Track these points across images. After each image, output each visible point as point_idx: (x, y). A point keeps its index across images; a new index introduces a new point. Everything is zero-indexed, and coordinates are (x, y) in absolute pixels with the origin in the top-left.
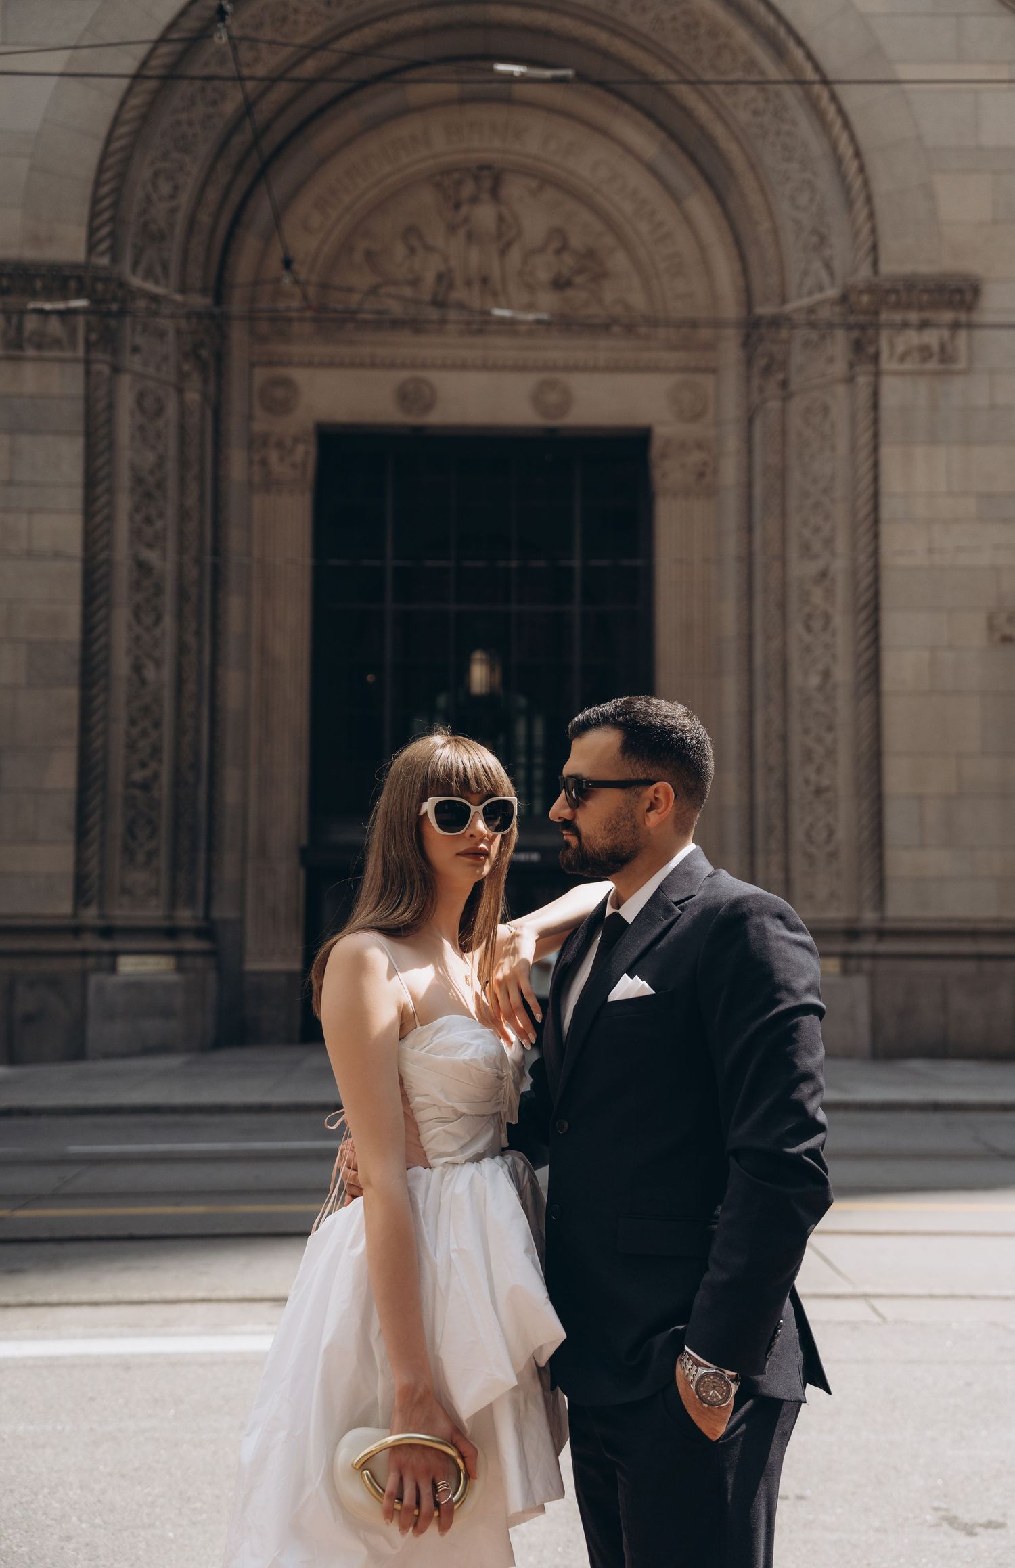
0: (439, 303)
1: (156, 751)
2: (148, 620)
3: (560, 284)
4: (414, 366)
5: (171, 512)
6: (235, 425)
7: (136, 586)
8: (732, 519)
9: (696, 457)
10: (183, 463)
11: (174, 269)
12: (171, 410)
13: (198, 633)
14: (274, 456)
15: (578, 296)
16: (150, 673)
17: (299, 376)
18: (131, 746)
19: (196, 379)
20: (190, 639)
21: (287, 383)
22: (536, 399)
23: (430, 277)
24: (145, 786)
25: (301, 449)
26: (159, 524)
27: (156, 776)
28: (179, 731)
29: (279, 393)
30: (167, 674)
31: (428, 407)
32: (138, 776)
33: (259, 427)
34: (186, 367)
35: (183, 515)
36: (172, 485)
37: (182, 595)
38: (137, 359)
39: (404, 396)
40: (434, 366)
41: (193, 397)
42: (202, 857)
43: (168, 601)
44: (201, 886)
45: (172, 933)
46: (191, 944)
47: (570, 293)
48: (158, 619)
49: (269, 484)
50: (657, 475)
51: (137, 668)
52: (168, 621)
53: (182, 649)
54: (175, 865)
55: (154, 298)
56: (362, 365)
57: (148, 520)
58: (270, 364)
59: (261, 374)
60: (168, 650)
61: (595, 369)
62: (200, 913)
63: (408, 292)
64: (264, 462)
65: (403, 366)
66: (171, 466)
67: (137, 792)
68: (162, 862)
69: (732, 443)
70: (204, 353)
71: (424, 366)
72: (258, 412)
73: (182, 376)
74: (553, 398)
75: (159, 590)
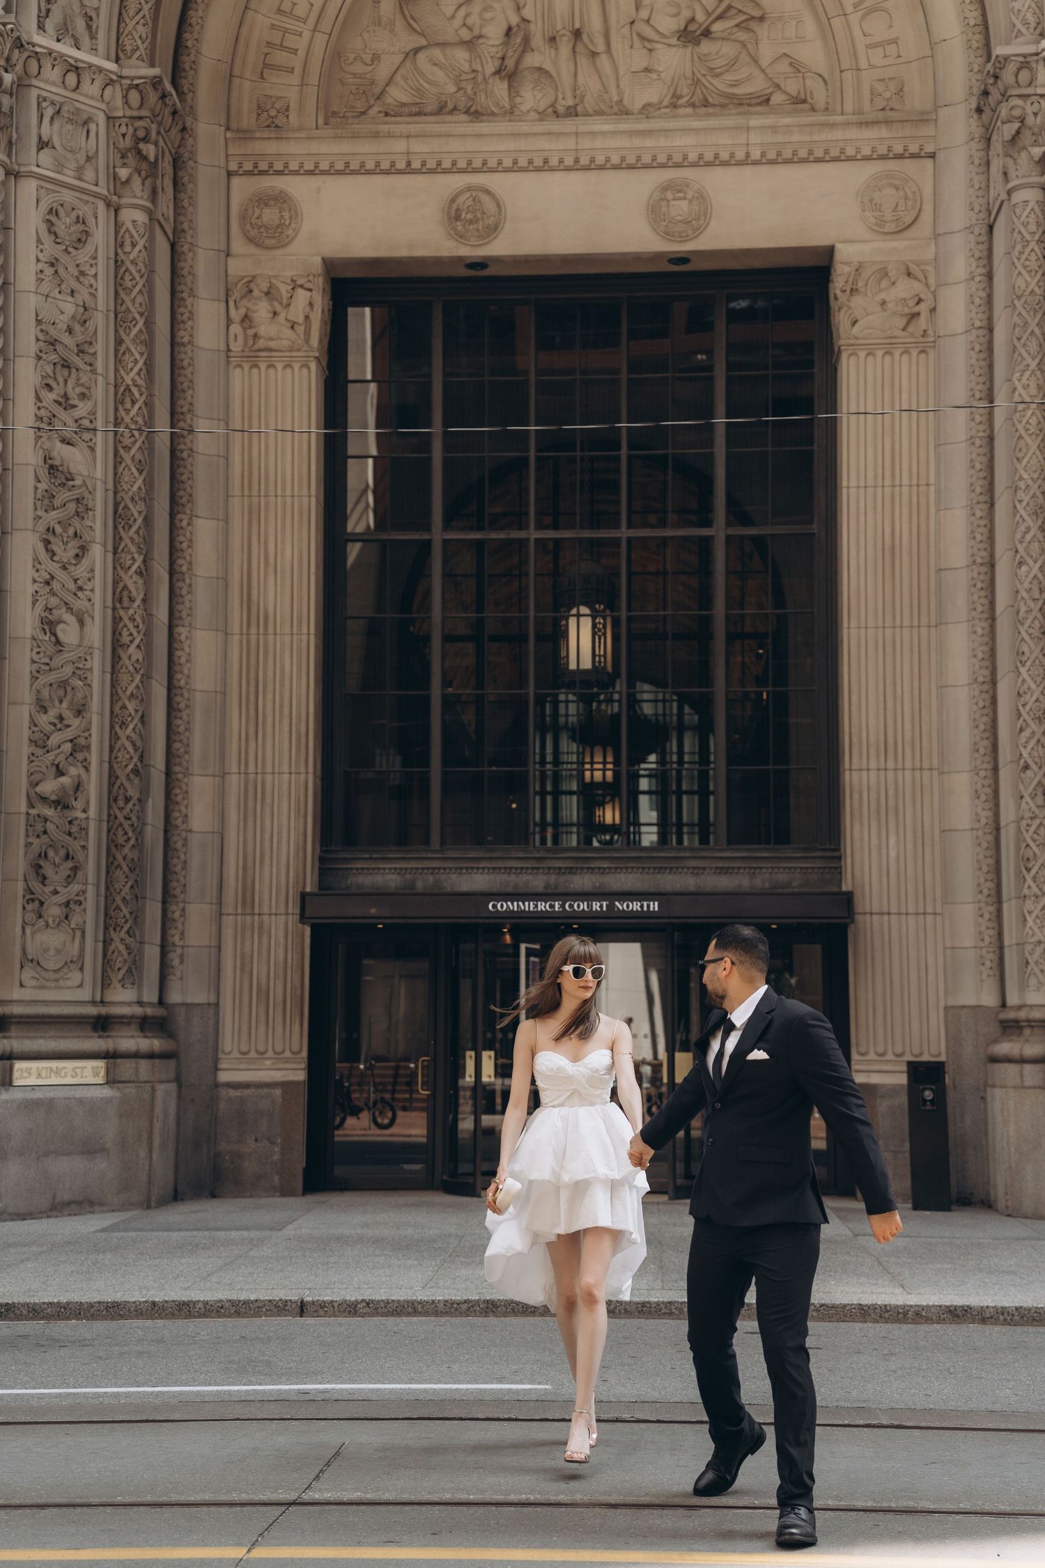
0: (509, 74)
1: (78, 748)
2: (66, 553)
3: (691, 35)
4: (469, 169)
5: (101, 391)
6: (202, 263)
7: (47, 501)
8: (960, 386)
9: (904, 289)
10: (120, 318)
11: (102, 23)
12: (101, 236)
13: (145, 573)
14: (262, 310)
15: (718, 51)
16: (69, 633)
17: (297, 187)
18: (40, 743)
19: (138, 192)
20: (132, 581)
21: (281, 199)
22: (655, 212)
23: (495, 33)
24: (61, 804)
25: (302, 296)
26: (82, 409)
27: (78, 787)
28: (116, 720)
29: (270, 215)
30: (96, 633)
31: (493, 230)
32: (49, 787)
33: (237, 267)
34: (123, 173)
35: (121, 396)
36: (102, 349)
37: (119, 516)
38: (45, 156)
39: (454, 215)
40: (499, 169)
41: (134, 217)
42: (153, 910)
43: (98, 524)
44: (152, 953)
45: (102, 1024)
46: (129, 1041)
47: (706, 47)
48: (82, 551)
49: (256, 353)
50: (841, 320)
51: (49, 625)
52: (97, 554)
53: (119, 596)
54: (109, 923)
55: (75, 68)
56: (391, 171)
57: (65, 402)
58: (256, 172)
59: (242, 188)
60: (98, 597)
61: (747, 162)
62: (151, 995)
63: (461, 55)
64: (246, 319)
65: (454, 169)
66: (101, 322)
67: (49, 812)
68: (89, 916)
69: (961, 265)
70: (149, 150)
71: (484, 168)
72: (238, 245)
73: (119, 186)
74: (680, 208)
75: (82, 508)
